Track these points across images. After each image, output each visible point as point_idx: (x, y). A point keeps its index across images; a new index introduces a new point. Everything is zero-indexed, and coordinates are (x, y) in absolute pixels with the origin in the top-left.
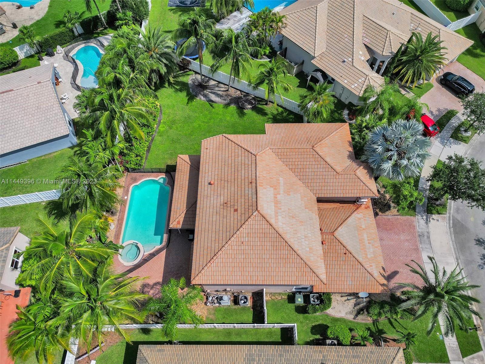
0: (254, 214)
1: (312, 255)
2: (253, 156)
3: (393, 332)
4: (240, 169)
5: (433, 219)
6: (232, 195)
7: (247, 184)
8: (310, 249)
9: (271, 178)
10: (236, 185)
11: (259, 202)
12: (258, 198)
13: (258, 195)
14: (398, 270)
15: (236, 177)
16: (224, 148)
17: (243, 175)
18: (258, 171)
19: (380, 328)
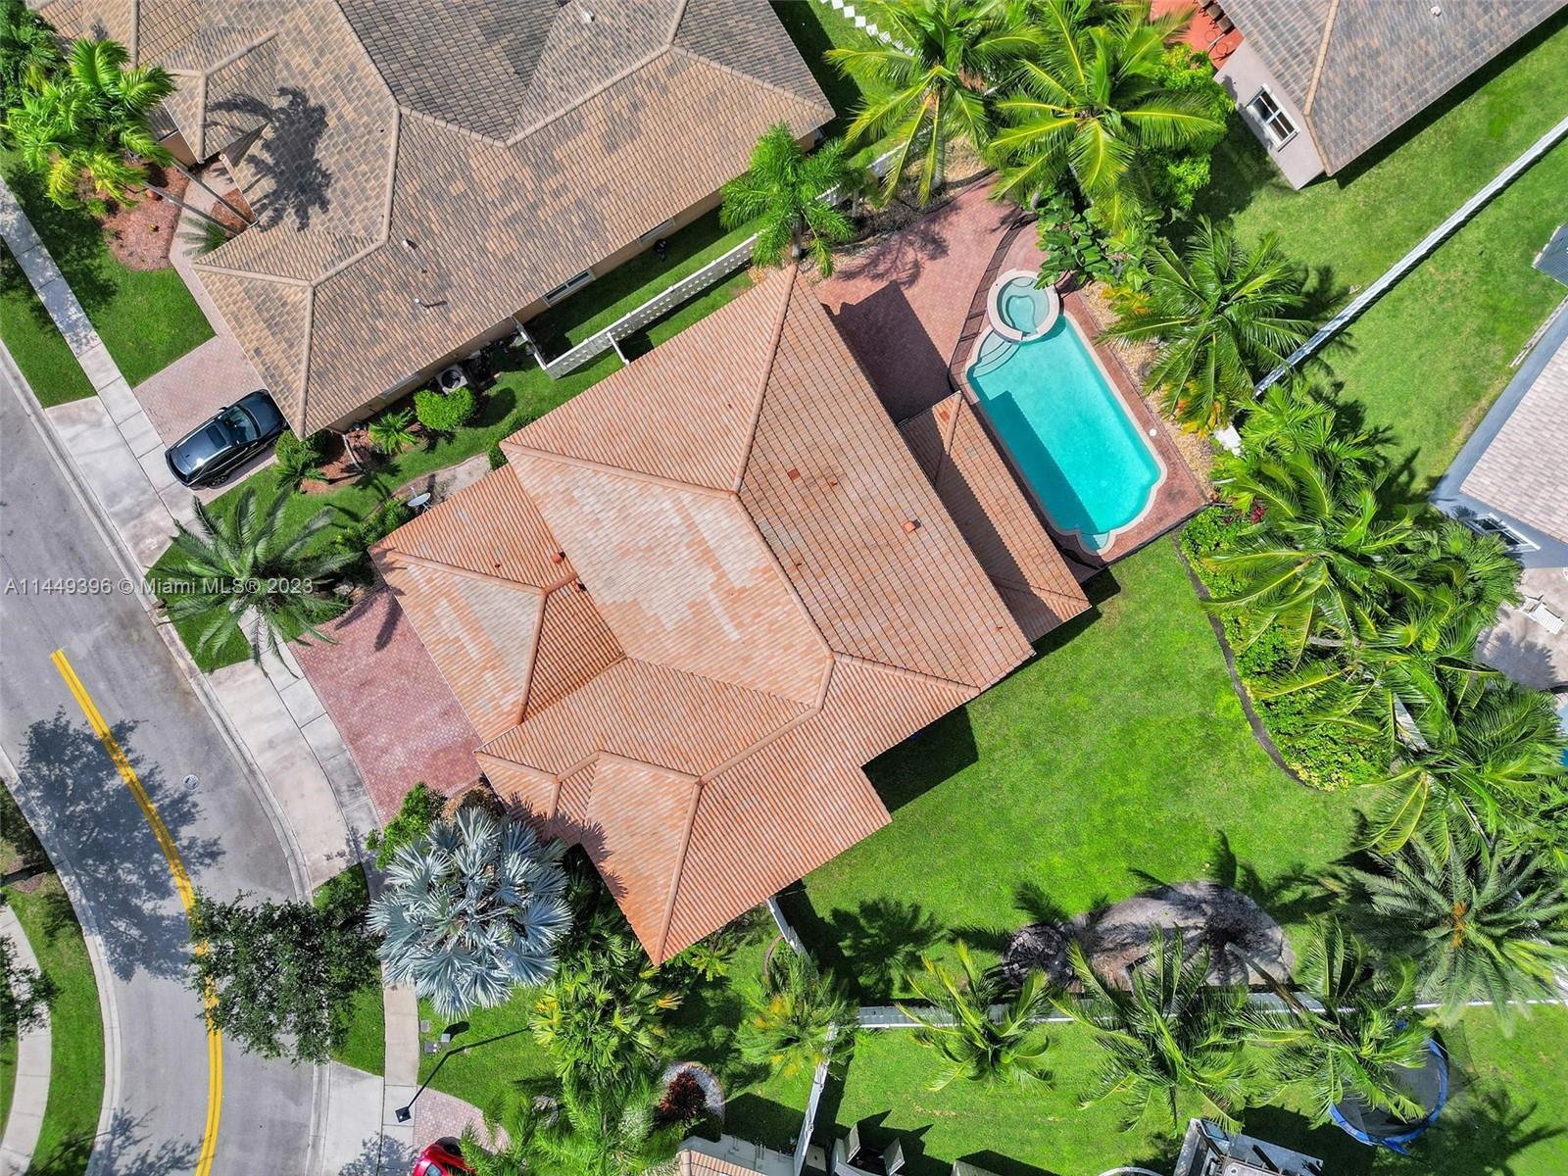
0: (737, 480)
1: (561, 487)
2: (840, 648)
3: (340, 499)
4: (856, 596)
5: (341, 855)
6: (829, 513)
7: (809, 558)
8: (571, 501)
9: (759, 615)
10: (837, 545)
11: (745, 518)
12: (751, 528)
13: (756, 536)
14: (378, 654)
15: (852, 569)
16: (947, 647)
17: (835, 581)
18: (800, 606)
19: (370, 491)
